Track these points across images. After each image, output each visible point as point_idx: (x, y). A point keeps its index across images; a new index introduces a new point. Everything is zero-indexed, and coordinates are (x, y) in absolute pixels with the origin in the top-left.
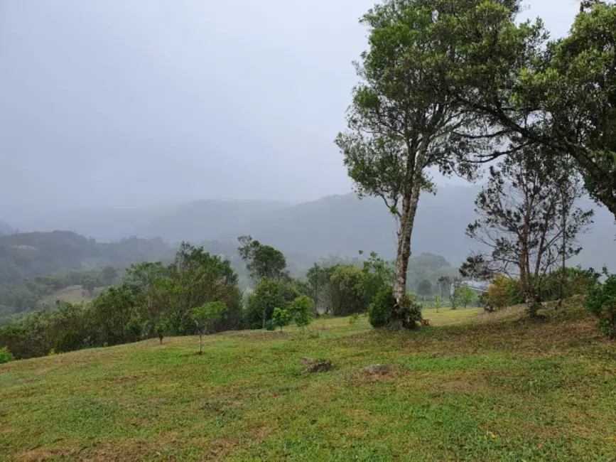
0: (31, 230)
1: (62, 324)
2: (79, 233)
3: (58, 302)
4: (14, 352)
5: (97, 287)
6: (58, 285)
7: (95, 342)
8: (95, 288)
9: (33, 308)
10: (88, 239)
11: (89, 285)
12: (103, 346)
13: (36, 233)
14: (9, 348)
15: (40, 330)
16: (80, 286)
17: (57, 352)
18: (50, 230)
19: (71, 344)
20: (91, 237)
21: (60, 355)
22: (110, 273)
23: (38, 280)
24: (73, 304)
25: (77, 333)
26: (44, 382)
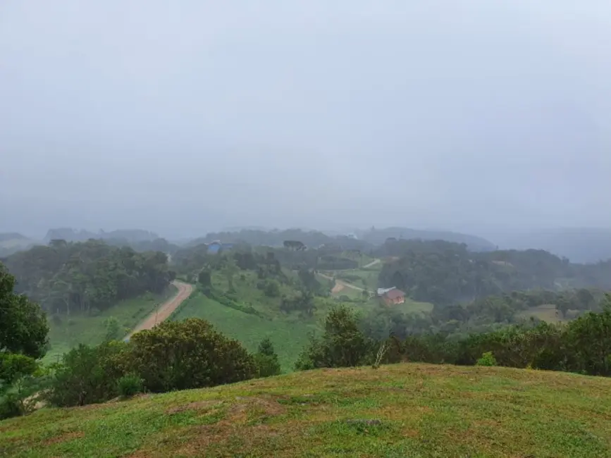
0: (508, 248)
1: (539, 341)
2: (552, 252)
3: (532, 319)
4: (498, 359)
5: (572, 309)
6: (534, 302)
7: (572, 366)
8: (569, 310)
9: (510, 321)
10: (561, 258)
11: (563, 307)
12: (580, 373)
13: (513, 251)
14: (493, 354)
15: (518, 342)
16: (554, 306)
17: (534, 367)
18: (525, 249)
19: (547, 363)
20: (564, 257)
21: (537, 371)
22: (586, 297)
23: (514, 295)
24: (548, 324)
25: (552, 353)
26: (528, 394)
